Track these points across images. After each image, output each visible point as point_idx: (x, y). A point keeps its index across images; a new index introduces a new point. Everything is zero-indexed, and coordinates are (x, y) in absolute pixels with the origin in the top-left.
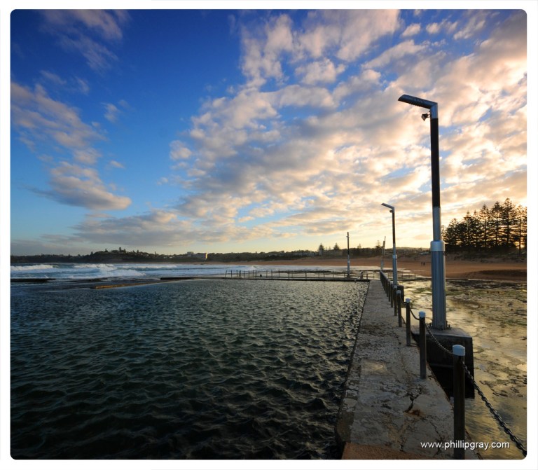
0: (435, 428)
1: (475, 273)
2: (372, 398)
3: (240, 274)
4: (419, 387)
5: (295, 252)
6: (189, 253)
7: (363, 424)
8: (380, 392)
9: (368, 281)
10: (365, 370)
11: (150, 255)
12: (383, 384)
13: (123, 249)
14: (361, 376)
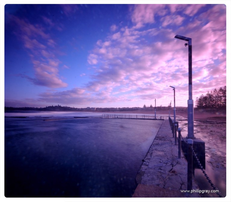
0: (181, 178)
1: (211, 118)
2: (155, 165)
3: (108, 116)
4: (177, 162)
5: (133, 108)
6: (88, 108)
7: (148, 176)
8: (160, 163)
9: (163, 120)
10: (154, 154)
11: (71, 108)
12: (161, 160)
13: (59, 105)
14: (152, 157)
